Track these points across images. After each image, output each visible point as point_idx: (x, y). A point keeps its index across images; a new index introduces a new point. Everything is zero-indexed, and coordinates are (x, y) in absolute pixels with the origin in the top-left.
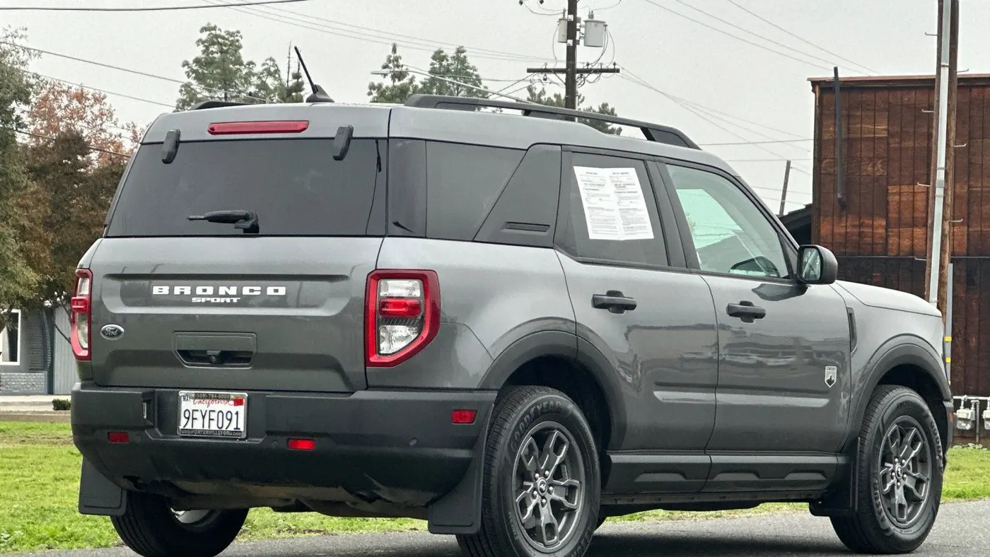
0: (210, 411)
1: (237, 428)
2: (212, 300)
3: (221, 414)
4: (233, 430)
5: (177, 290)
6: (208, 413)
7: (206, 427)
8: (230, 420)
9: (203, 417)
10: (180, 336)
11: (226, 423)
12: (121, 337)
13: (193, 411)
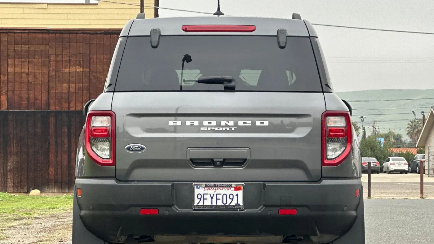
0: (217, 194)
1: (237, 204)
2: (216, 129)
3: (225, 196)
4: (234, 205)
5: (188, 123)
6: (215, 196)
7: (214, 204)
8: (232, 199)
9: (212, 198)
10: (192, 151)
11: (229, 201)
12: (143, 151)
13: (204, 194)
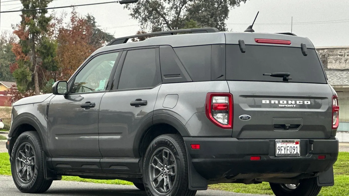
0: (287, 147)
1: (297, 153)
3: (291, 148)
4: (295, 153)
5: (273, 102)
6: (286, 148)
7: (286, 153)
8: (294, 150)
9: (285, 149)
10: (275, 119)
11: (293, 151)
12: (250, 119)
13: (281, 147)
